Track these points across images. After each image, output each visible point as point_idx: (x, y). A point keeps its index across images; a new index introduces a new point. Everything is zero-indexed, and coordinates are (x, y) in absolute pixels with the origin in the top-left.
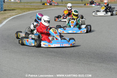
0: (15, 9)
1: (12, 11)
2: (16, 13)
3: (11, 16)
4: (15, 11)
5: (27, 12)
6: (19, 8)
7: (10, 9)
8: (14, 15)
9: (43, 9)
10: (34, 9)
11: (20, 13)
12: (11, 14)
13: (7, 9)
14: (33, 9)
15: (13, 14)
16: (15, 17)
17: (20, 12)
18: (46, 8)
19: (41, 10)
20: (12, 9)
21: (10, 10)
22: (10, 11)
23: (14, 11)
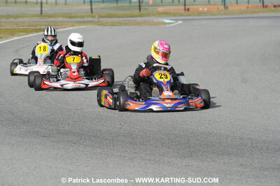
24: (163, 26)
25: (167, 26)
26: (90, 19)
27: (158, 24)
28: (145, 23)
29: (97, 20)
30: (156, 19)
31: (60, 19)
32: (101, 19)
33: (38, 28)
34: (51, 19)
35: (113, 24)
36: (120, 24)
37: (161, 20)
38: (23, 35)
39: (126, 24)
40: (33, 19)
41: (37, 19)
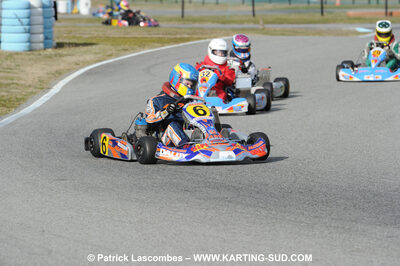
0: (94, 41)
1: (85, 48)
2: (96, 53)
3: (78, 65)
4: (94, 47)
5: (134, 50)
6: (107, 39)
7: (77, 42)
8: (89, 63)
9: (188, 40)
10: (158, 42)
11: (110, 56)
12: (81, 58)
13: (67, 41)
14: (154, 42)
15: (88, 57)
16: (91, 70)
17: (110, 53)
18: (199, 39)
19: (181, 44)
20: (82, 42)
21: (77, 45)
22: (78, 49)
23: (89, 47)
24: (355, 37)
25: (361, 36)
26: (252, 25)
27: (347, 33)
28: (329, 32)
29: (261, 27)
30: (345, 27)
31: (209, 25)
32: (267, 26)
33: (178, 36)
34: (197, 25)
35: (283, 33)
36: (294, 33)
37: (352, 28)
38: (156, 47)
39: (302, 33)
40: (171, 24)
41: (177, 24)
